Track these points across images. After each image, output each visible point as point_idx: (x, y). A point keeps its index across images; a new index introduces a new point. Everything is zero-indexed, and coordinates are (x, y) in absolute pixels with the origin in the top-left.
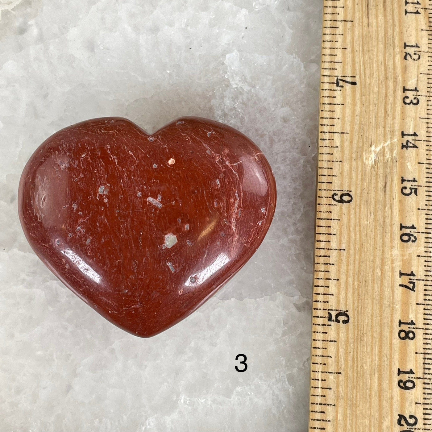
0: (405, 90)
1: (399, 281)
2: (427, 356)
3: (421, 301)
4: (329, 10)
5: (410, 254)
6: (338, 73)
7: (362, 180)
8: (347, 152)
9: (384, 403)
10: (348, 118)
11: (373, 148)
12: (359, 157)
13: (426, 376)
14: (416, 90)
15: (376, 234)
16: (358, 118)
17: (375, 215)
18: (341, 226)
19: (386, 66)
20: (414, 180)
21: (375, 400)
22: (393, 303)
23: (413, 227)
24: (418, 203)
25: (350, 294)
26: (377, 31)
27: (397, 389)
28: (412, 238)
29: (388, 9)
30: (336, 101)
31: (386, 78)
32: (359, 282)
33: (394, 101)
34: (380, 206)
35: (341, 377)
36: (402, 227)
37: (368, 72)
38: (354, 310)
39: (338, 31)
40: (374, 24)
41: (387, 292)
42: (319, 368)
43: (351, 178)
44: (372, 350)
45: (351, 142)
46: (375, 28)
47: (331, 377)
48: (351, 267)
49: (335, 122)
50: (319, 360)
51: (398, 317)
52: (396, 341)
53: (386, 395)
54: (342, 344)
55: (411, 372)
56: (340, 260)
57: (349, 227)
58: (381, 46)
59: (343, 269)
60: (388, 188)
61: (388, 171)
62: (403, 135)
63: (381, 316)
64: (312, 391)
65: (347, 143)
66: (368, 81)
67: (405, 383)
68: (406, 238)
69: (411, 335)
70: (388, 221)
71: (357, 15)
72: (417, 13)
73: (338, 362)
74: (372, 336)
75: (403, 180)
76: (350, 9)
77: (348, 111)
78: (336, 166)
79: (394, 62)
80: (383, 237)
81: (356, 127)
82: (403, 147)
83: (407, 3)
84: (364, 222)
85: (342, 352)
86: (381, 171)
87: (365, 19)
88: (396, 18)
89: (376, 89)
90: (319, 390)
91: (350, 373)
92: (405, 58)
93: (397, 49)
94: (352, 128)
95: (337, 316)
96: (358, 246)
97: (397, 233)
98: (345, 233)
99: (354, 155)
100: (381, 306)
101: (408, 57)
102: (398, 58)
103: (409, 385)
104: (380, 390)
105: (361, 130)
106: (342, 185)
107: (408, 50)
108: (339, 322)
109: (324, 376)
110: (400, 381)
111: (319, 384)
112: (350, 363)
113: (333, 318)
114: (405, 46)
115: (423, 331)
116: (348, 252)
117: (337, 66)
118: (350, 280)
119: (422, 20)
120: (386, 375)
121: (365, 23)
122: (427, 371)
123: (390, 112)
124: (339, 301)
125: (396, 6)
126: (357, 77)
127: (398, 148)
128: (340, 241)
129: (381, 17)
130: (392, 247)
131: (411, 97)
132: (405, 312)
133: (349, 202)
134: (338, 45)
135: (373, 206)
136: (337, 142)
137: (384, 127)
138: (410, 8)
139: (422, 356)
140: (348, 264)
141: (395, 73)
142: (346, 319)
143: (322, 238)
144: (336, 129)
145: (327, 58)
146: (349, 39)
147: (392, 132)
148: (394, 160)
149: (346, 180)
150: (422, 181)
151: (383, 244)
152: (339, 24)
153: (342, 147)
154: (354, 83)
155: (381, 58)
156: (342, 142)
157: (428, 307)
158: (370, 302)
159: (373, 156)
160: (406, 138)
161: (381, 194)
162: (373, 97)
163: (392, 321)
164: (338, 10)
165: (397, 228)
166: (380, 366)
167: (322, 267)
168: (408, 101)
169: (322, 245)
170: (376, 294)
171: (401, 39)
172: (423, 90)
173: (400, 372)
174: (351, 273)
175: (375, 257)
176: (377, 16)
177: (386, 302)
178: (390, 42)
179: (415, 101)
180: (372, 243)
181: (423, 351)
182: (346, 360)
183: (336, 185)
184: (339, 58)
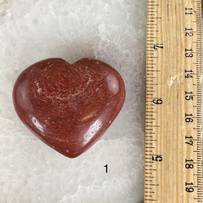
0: (186, 50)
1: (185, 140)
2: (199, 176)
3: (196, 150)
4: (150, 13)
5: (190, 128)
6: (155, 43)
7: (167, 93)
8: (159, 80)
9: (179, 199)
10: (160, 64)
11: (172, 78)
12: (165, 82)
13: (199, 186)
14: (191, 50)
15: (174, 119)
16: (164, 64)
17: (173, 110)
18: (157, 115)
19: (177, 39)
20: (191, 93)
21: (175, 197)
22: (183, 151)
23: (191, 115)
24: (193, 103)
25: (162, 147)
26: (173, 23)
27: (185, 192)
28: (191, 120)
29: (178, 12)
30: (154, 56)
31: (177, 45)
32: (166, 141)
33: (181, 55)
34: (175, 105)
35: (159, 187)
36: (186, 115)
37: (169, 42)
38: (164, 155)
39: (154, 23)
40: (171, 19)
41: (180, 146)
42: (148, 183)
43: (161, 92)
44: (173, 173)
45: (161, 75)
46: (171, 21)
47: (154, 187)
48: (163, 135)
49: (154, 66)
50: (148, 179)
51: (185, 158)
52: (184, 169)
53: (181, 195)
54: (159, 171)
55: (192, 184)
56: (157, 131)
57: (161, 115)
58: (175, 30)
59: (159, 135)
60: (179, 97)
61: (179, 88)
62: (186, 71)
63: (177, 157)
64: (145, 194)
65: (159, 76)
66: (169, 46)
67: (189, 189)
68: (188, 120)
69: (191, 166)
70: (179, 112)
71: (163, 15)
72: (191, 13)
73: (157, 180)
74: (173, 167)
75: (186, 93)
76: (159, 13)
77: (160, 60)
78: (155, 87)
79: (181, 37)
80: (177, 120)
81: (164, 68)
82: (186, 77)
83: (186, 9)
84: (168, 113)
85: (159, 175)
86: (176, 89)
87: (167, 17)
88: (181, 16)
89: (172, 50)
90: (149, 193)
91: (163, 185)
92: (186, 35)
93: (182, 31)
94: (162, 69)
95: (156, 158)
96: (165, 125)
97: (184, 118)
98: (159, 119)
99: (163, 81)
100: (177, 153)
101: (187, 35)
102: (183, 35)
103: (191, 190)
104: (177, 193)
105: (166, 69)
106: (157, 96)
107: (188, 31)
108: (157, 160)
109: (151, 186)
110: (187, 188)
111: (149, 190)
112: (163, 180)
113: (155, 159)
114: (186, 29)
115: (197, 164)
116: (161, 127)
117: (154, 39)
118: (162, 141)
119: (193, 17)
120: (180, 185)
121: (167, 19)
122: (199, 183)
123: (179, 61)
124: (157, 150)
125: (181, 11)
126: (164, 45)
127: (183, 78)
128: (157, 122)
129: (174, 16)
130: (182, 125)
131: (189, 54)
132: (189, 155)
133: (161, 103)
134: (154, 29)
135: (172, 105)
136: (155, 75)
137: (177, 68)
138: (188, 11)
139: (197, 176)
140: (161, 133)
141: (181, 42)
142: (160, 159)
143: (149, 121)
144: (154, 69)
145: (149, 36)
146: (159, 27)
147: (181, 70)
148: (182, 83)
149: (159, 93)
150: (195, 93)
151: (178, 123)
152: (155, 20)
153: (157, 78)
154: (162, 48)
155: (174, 35)
156: (157, 75)
157: (199, 153)
158: (172, 151)
159: (172, 82)
160: (187, 73)
161: (176, 99)
162: (171, 54)
163: (182, 160)
164: (154, 13)
165: (183, 116)
166: (177, 181)
167: (149, 135)
168: (188, 55)
169: (149, 124)
170: (175, 147)
171: (184, 26)
172: (195, 50)
173: (186, 184)
174: (162, 137)
175: (173, 130)
176: (172, 15)
177: (179, 151)
178: (179, 28)
179: (191, 55)
180: (172, 123)
181: (197, 174)
182: (161, 179)
183: (155, 96)
184: (154, 36)
